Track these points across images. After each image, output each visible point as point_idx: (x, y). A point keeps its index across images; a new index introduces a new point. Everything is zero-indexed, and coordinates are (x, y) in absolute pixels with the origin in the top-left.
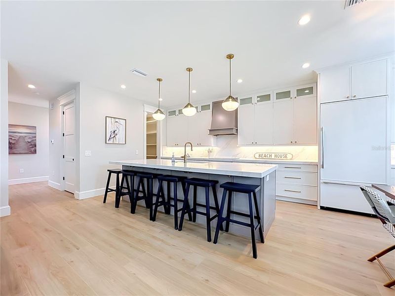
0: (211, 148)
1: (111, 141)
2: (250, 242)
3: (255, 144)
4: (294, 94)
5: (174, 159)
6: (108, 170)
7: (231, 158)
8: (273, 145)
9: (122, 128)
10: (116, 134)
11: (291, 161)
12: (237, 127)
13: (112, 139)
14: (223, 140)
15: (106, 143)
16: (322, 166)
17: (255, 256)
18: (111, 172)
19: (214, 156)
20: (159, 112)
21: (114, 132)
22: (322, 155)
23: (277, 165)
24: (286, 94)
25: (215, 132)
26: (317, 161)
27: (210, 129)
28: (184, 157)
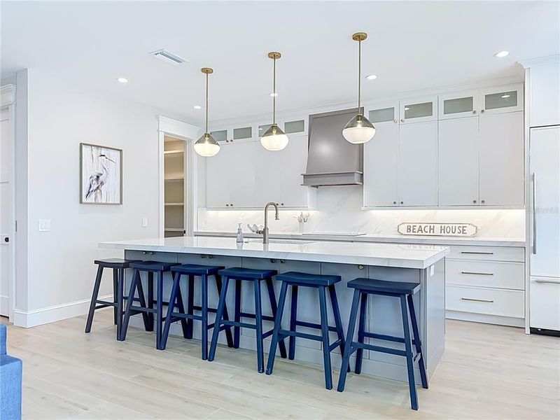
0: (305, 213)
1: (91, 199)
2: (405, 388)
3: (398, 205)
4: (479, 104)
5: (240, 237)
6: (96, 262)
7: (348, 233)
8: (437, 206)
9: (113, 169)
10: (102, 183)
11: (473, 239)
12: (361, 169)
13: (94, 193)
14: (331, 197)
15: (81, 202)
16: (532, 250)
17: (415, 406)
18: (102, 265)
19: (312, 229)
20: (207, 138)
21: (98, 177)
22: (532, 227)
23: (448, 247)
24: (464, 104)
25: (315, 178)
26: (524, 240)
27: (305, 173)
28: (264, 232)
